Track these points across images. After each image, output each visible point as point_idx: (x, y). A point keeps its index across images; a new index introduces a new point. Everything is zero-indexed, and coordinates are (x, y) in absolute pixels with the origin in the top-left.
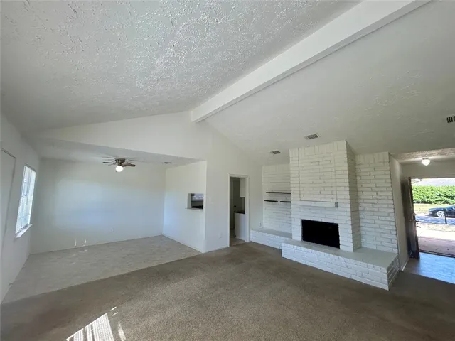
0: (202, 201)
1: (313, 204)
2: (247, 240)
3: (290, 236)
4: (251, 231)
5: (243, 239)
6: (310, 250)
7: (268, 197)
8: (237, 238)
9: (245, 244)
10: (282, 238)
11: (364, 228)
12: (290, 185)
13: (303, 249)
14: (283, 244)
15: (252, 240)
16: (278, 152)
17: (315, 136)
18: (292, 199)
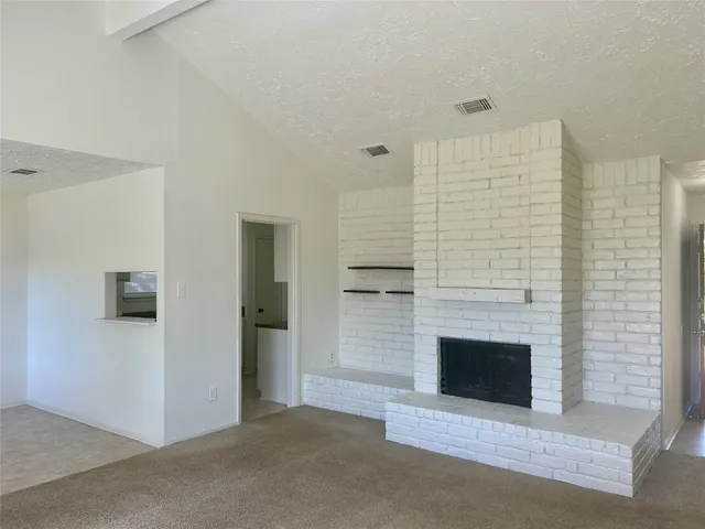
0: (152, 298)
1: (470, 295)
2: (292, 403)
3: (408, 383)
4: (306, 377)
5: (280, 399)
6: (458, 417)
7: (353, 280)
8: (264, 397)
9: (286, 413)
10: (387, 389)
11: (592, 353)
12: (412, 244)
13: (440, 414)
14: (390, 406)
15: (306, 400)
16: (381, 150)
17: (483, 105)
18: (416, 283)
